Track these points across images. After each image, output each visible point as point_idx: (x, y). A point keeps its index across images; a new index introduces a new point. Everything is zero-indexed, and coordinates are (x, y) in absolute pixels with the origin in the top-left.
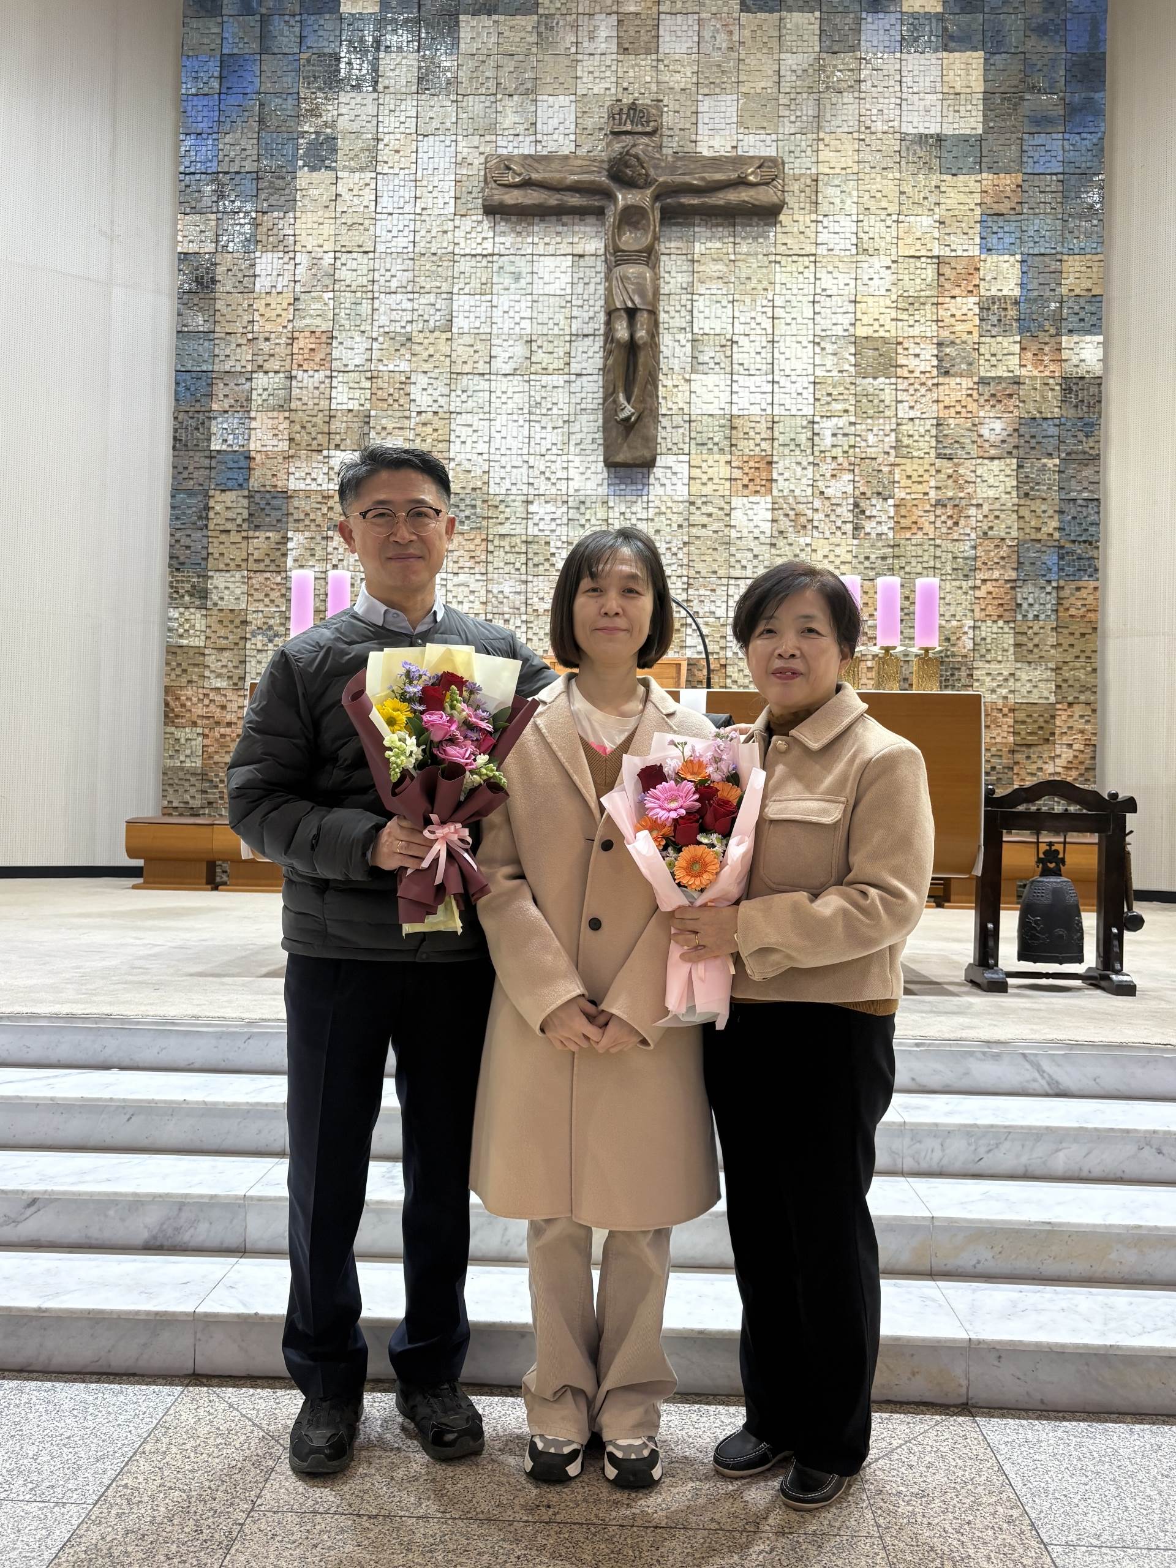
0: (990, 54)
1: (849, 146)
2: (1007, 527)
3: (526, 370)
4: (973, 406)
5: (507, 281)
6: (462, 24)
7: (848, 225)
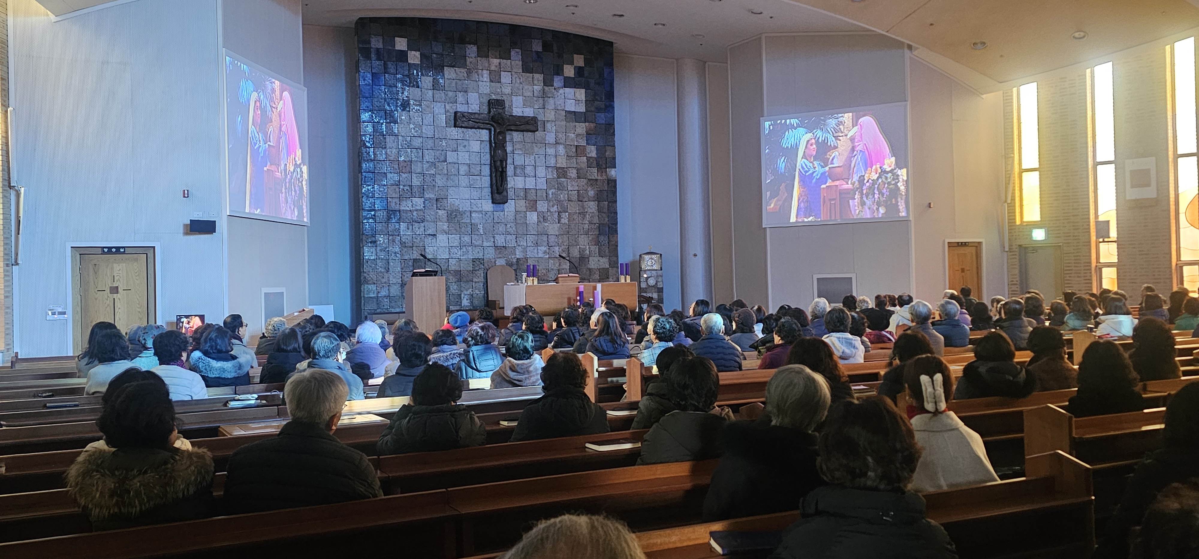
0: (586, 89)
1: (553, 113)
2: (596, 220)
3: (469, 174)
4: (586, 186)
5: (462, 148)
6: (445, 69)
7: (553, 135)
